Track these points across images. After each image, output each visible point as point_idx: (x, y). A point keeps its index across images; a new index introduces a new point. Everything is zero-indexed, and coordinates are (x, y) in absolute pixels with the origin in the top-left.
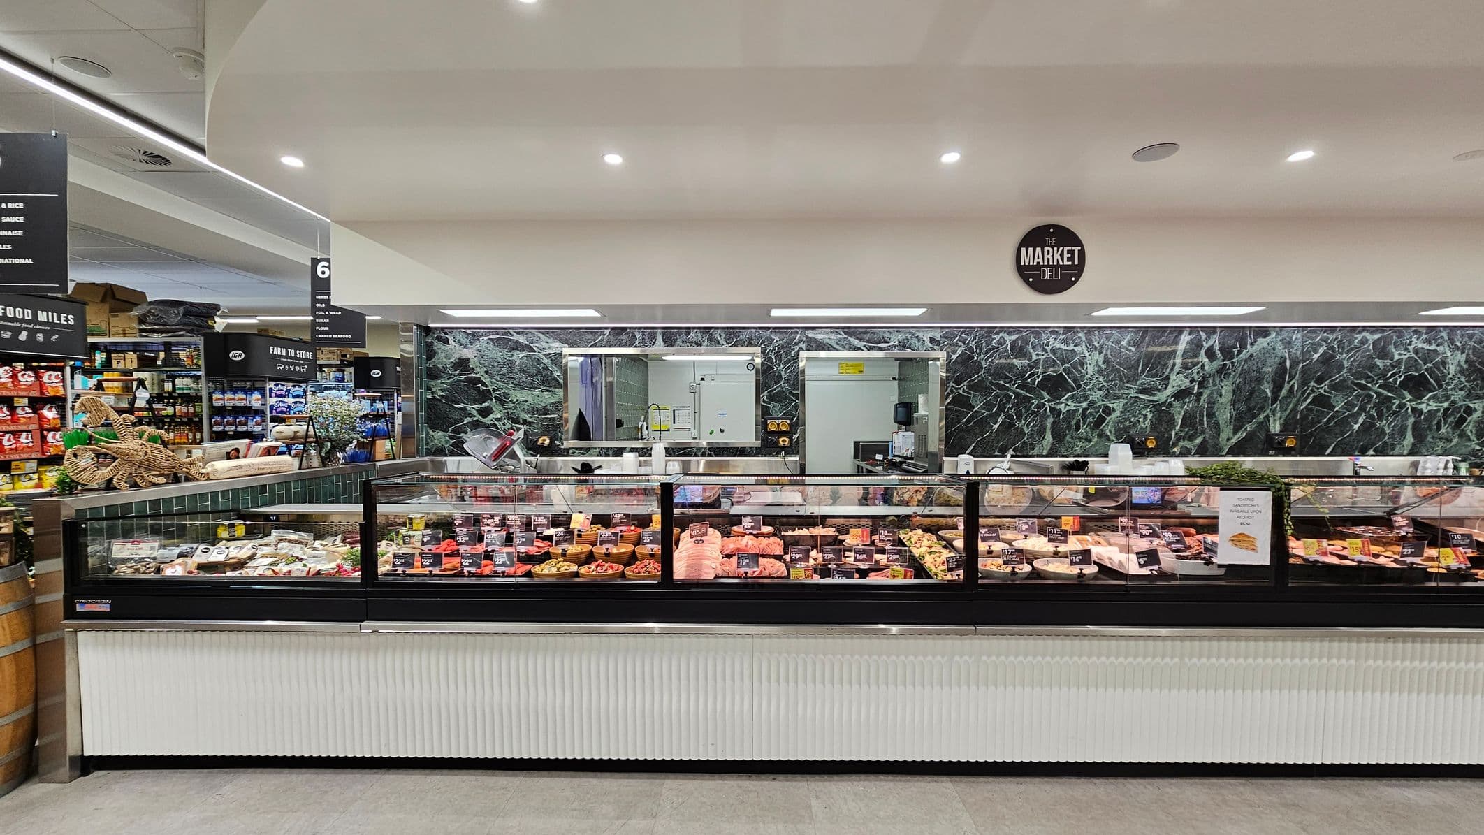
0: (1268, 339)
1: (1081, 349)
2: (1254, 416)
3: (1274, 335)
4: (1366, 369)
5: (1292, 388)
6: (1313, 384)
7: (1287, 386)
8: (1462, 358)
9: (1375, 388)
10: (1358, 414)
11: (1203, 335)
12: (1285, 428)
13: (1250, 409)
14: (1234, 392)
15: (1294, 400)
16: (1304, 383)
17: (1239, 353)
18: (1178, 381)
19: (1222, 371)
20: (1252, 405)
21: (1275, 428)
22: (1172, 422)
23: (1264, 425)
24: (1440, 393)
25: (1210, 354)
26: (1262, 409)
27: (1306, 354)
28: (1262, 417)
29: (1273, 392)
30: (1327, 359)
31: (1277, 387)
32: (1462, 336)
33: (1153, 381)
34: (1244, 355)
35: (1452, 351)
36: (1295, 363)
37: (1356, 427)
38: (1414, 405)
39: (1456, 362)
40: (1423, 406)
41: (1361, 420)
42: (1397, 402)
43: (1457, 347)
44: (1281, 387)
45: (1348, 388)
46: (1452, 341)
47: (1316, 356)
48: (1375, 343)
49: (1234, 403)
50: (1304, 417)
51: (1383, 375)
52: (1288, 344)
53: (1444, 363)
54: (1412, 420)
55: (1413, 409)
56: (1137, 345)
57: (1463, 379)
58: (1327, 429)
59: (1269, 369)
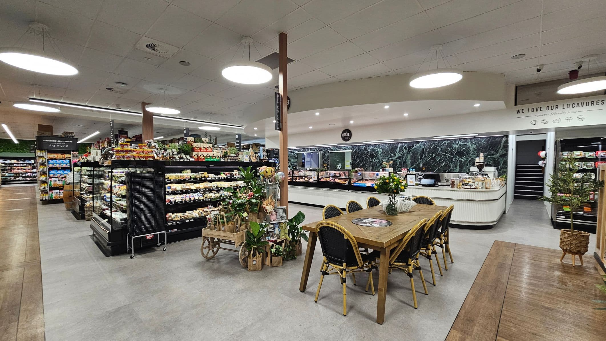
0: (419, 144)
1: (377, 148)
2: (416, 163)
3: (421, 143)
4: (445, 150)
5: (425, 156)
6: (431, 154)
7: (424, 155)
8: (474, 146)
9: (448, 155)
10: (443, 162)
11: (404, 144)
12: (423, 165)
13: (415, 161)
14: (411, 157)
15: (426, 159)
16: (428, 154)
17: (412, 148)
18: (398, 155)
19: (408, 152)
20: (415, 160)
21: (421, 165)
22: (397, 164)
23: (418, 165)
24: (468, 156)
25: (405, 148)
26: (418, 161)
27: (429, 147)
28: (418, 163)
30: (435, 148)
31: (422, 156)
32: (475, 140)
33: (393, 155)
34: (413, 148)
35: (471, 144)
36: (426, 150)
37: (443, 165)
38: (459, 159)
39: (473, 147)
40: (462, 160)
41: (444, 163)
42: (454, 159)
43: (473, 143)
45: (440, 155)
46: (471, 142)
47: (431, 148)
48: (448, 144)
49: (411, 159)
50: (428, 163)
51: (450, 152)
52: (424, 145)
53: (469, 148)
54: (459, 163)
55: (459, 160)
56: (389, 147)
57: (475, 152)
58: (435, 166)
59: (420, 151)
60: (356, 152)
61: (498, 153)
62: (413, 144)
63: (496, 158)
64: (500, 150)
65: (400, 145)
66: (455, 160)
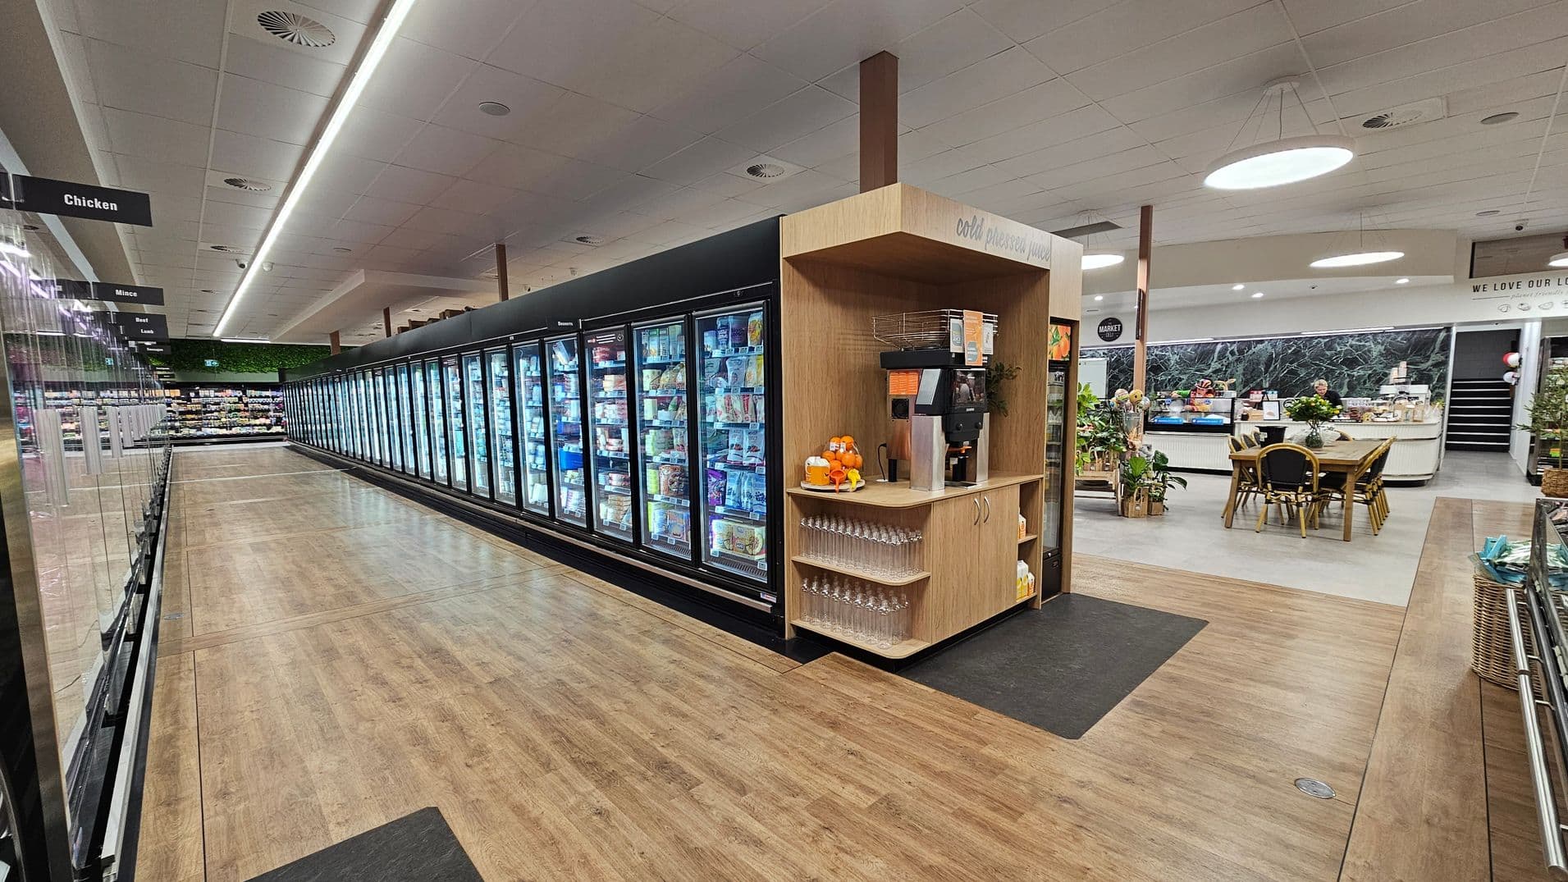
0: (1263, 345)
1: (1169, 354)
2: (1255, 380)
3: (1266, 342)
4: (1319, 356)
5: (1275, 366)
6: (1287, 364)
7: (1273, 366)
8: (1381, 348)
11: (1228, 344)
14: (1244, 370)
15: (1277, 372)
16: (1282, 364)
17: (1248, 352)
18: (1215, 365)
19: (1238, 360)
20: (1253, 375)
24: (1366, 366)
25: (1232, 353)
26: (1259, 377)
27: (1284, 351)
28: (1258, 380)
29: (1265, 369)
30: (1296, 352)
31: (1267, 367)
32: (1383, 338)
33: (1203, 366)
34: (1250, 352)
35: (1375, 345)
36: (1277, 356)
38: (1348, 373)
39: (1378, 350)
40: (1355, 374)
42: (1338, 372)
43: (1379, 343)
44: (1270, 366)
45: (1308, 365)
46: (1375, 340)
47: (1290, 351)
48: (1325, 343)
49: (1243, 374)
50: (1282, 380)
51: (1330, 358)
52: (1274, 346)
53: (1369, 351)
54: (1348, 380)
55: (1348, 375)
56: (1195, 351)
57: (1382, 358)
58: (1296, 386)
59: (1264, 359)
60: (1117, 360)
61: (1428, 360)
62: (1249, 344)
63: (1425, 370)
64: (1432, 356)
65: (1219, 347)
66: (1340, 374)
